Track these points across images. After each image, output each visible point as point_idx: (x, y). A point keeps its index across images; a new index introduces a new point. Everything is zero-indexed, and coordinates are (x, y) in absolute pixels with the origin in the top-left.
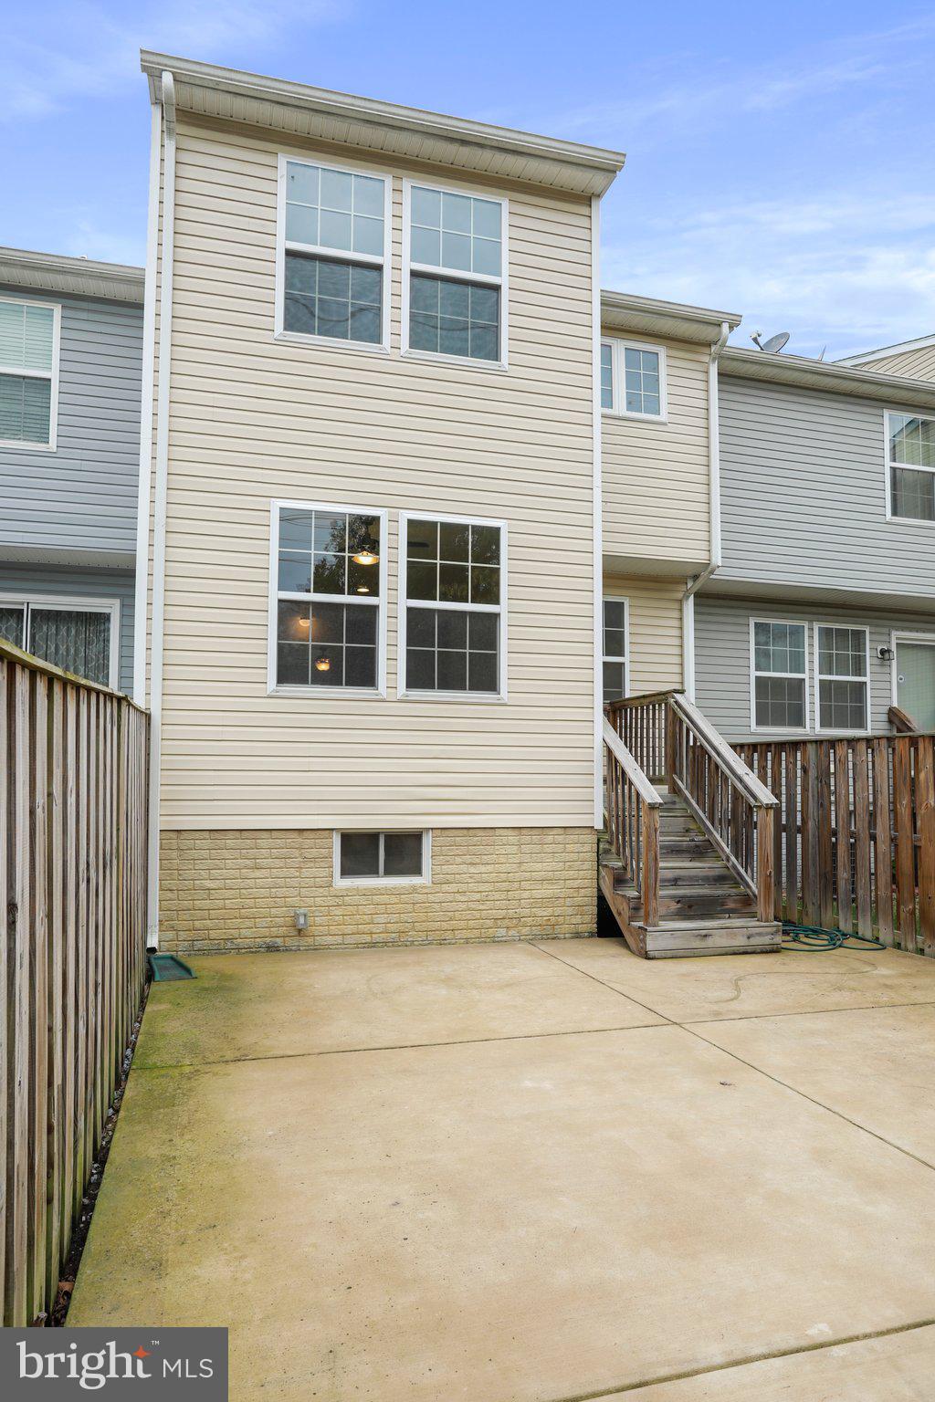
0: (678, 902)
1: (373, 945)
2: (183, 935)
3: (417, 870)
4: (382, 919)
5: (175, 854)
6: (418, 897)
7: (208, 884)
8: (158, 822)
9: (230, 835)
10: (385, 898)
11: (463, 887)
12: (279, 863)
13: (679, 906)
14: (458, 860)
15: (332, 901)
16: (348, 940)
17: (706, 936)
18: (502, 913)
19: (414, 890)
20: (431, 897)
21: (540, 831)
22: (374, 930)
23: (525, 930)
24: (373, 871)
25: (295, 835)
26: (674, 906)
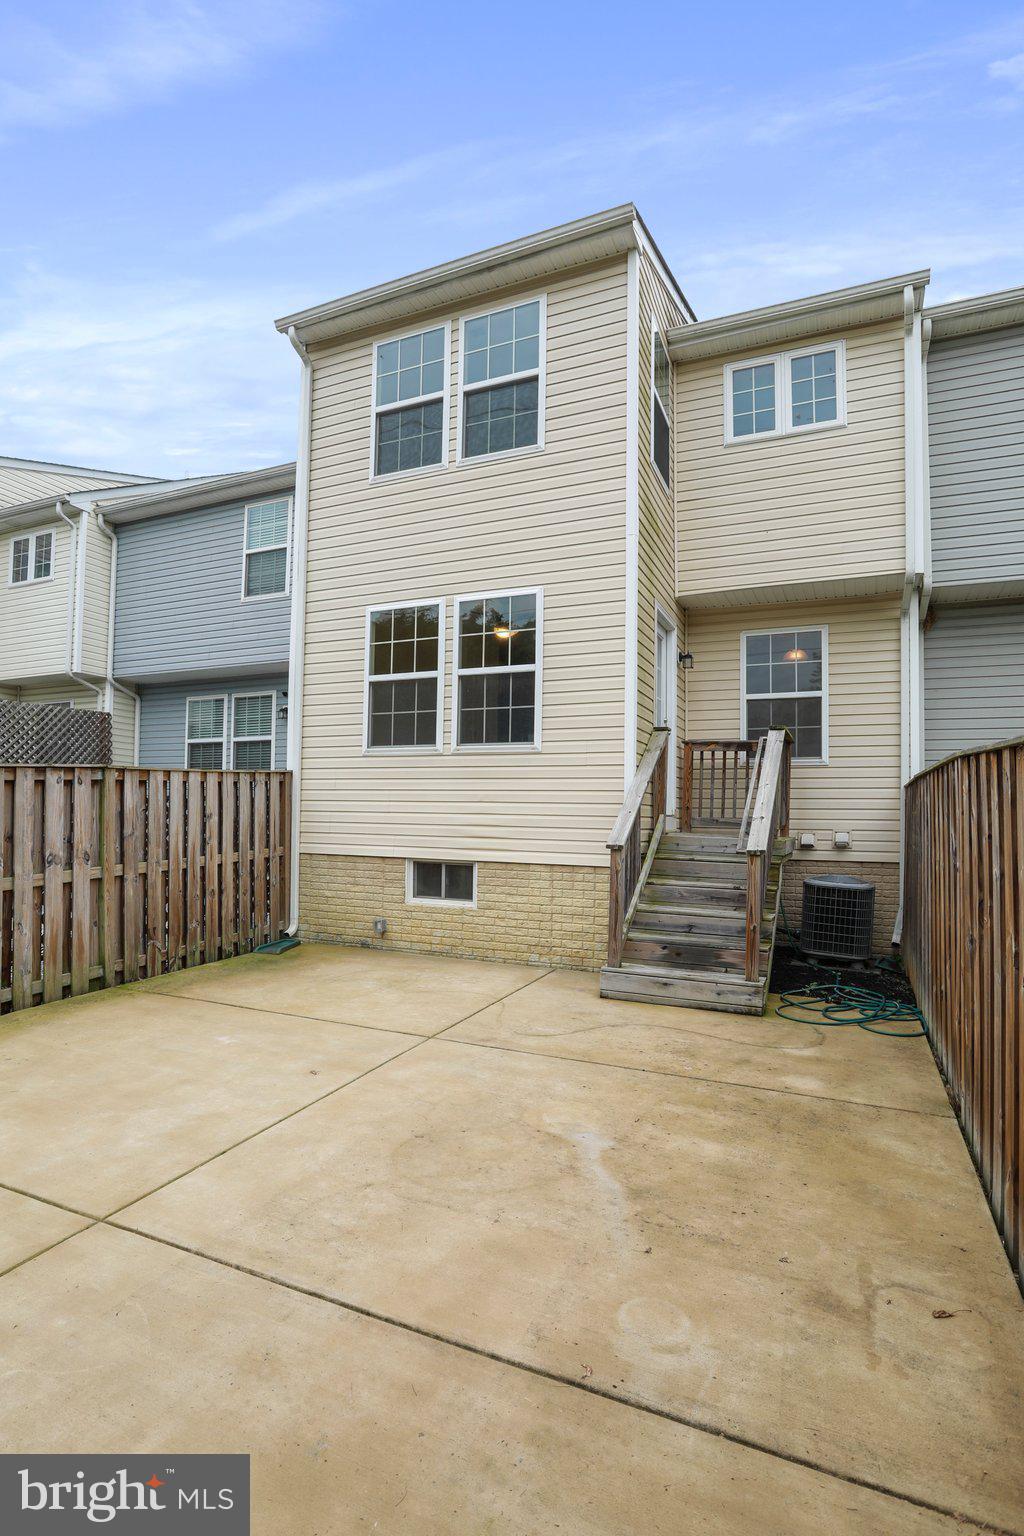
0: (664, 948)
1: (431, 953)
2: (313, 928)
3: (469, 896)
4: (439, 933)
5: (309, 870)
6: (467, 919)
7: (328, 893)
8: (296, 849)
9: (340, 858)
10: (441, 916)
11: (502, 914)
12: (368, 881)
13: (665, 952)
14: (499, 890)
15: (404, 914)
16: (416, 946)
17: (666, 984)
18: (535, 941)
19: (463, 912)
20: (476, 920)
21: (571, 869)
22: (433, 941)
23: (556, 959)
24: (437, 894)
25: (379, 861)
26: (660, 952)
